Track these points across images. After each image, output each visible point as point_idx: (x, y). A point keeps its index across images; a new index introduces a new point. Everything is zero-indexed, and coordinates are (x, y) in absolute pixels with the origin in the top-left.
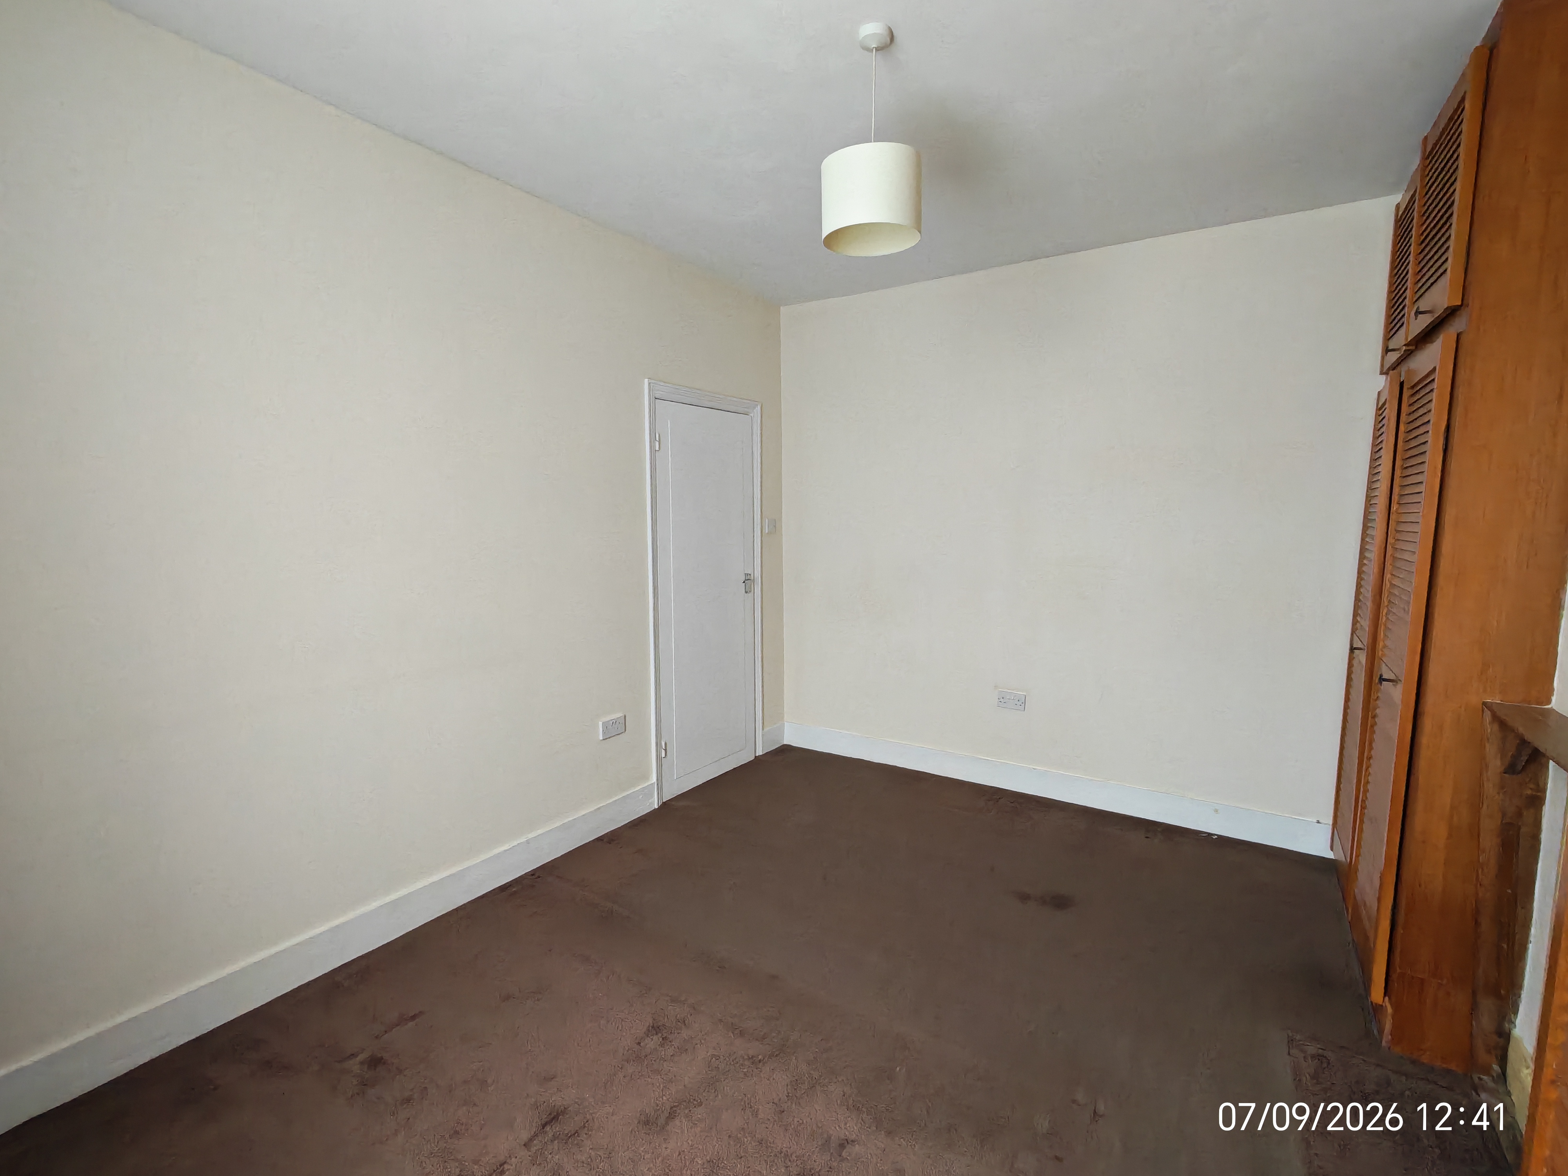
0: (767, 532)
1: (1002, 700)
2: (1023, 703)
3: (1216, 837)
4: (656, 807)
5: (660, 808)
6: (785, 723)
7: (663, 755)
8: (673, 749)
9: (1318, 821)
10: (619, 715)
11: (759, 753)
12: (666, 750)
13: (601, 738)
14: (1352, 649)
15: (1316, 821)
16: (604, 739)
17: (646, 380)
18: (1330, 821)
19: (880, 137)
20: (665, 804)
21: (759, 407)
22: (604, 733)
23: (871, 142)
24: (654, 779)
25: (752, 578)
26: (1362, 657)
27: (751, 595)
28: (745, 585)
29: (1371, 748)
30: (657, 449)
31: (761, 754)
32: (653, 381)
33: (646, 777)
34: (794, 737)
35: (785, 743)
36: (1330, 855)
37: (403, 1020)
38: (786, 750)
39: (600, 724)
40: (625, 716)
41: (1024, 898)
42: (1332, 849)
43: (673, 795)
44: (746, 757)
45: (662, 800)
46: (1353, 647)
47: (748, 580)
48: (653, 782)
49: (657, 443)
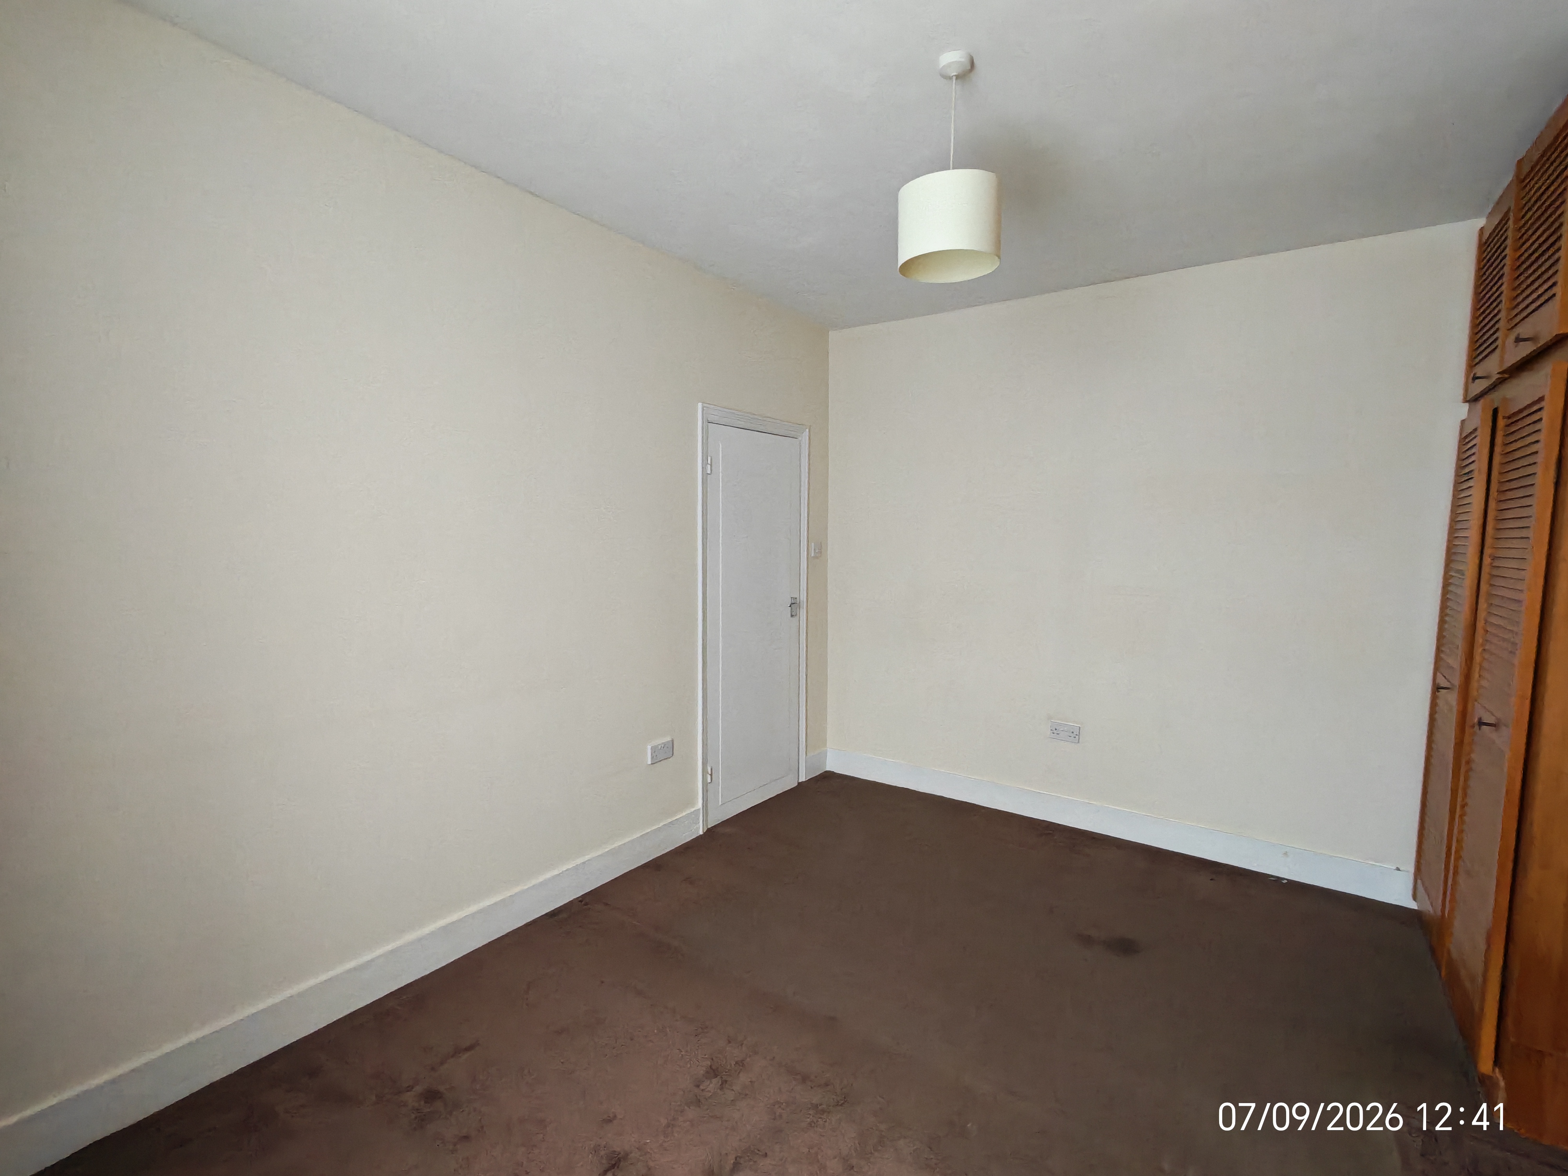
0: (813, 555)
1: (1055, 731)
2: (1077, 735)
3: (1286, 881)
4: (701, 833)
5: (705, 834)
6: (828, 749)
7: (709, 781)
8: (719, 776)
9: (1397, 868)
10: (669, 739)
11: (803, 779)
12: (711, 775)
13: (649, 762)
14: (1437, 688)
15: (1395, 868)
16: (652, 764)
17: (700, 405)
18: (1411, 868)
19: (959, 165)
20: (709, 830)
21: (807, 430)
22: (652, 758)
23: (949, 169)
24: (700, 804)
25: (798, 603)
26: (1451, 699)
27: (795, 619)
28: (791, 609)
29: (1465, 795)
30: (709, 472)
31: (804, 780)
32: (705, 405)
33: (691, 802)
34: (835, 764)
35: (828, 769)
36: (1413, 905)
37: (458, 1051)
38: (828, 777)
39: (649, 747)
40: (673, 741)
41: (1087, 941)
42: (1415, 897)
43: (719, 820)
44: (789, 784)
45: (707, 826)
46: (1436, 684)
47: (794, 604)
48: (699, 808)
49: (709, 466)
